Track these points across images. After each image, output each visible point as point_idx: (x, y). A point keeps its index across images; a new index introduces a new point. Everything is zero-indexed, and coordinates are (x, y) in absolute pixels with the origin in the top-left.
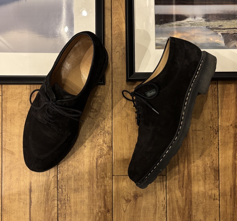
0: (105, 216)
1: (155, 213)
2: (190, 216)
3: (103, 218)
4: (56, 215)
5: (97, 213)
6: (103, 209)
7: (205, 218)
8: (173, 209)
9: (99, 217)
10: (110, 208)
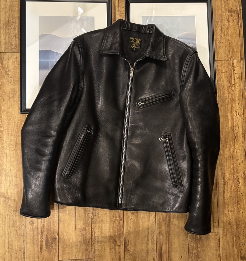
0: (119, 223)
1: (149, 220)
2: (170, 222)
3: (118, 224)
4: (90, 223)
5: (115, 221)
6: (118, 218)
7: (179, 223)
8: (159, 218)
9: (116, 223)
10: (122, 218)
